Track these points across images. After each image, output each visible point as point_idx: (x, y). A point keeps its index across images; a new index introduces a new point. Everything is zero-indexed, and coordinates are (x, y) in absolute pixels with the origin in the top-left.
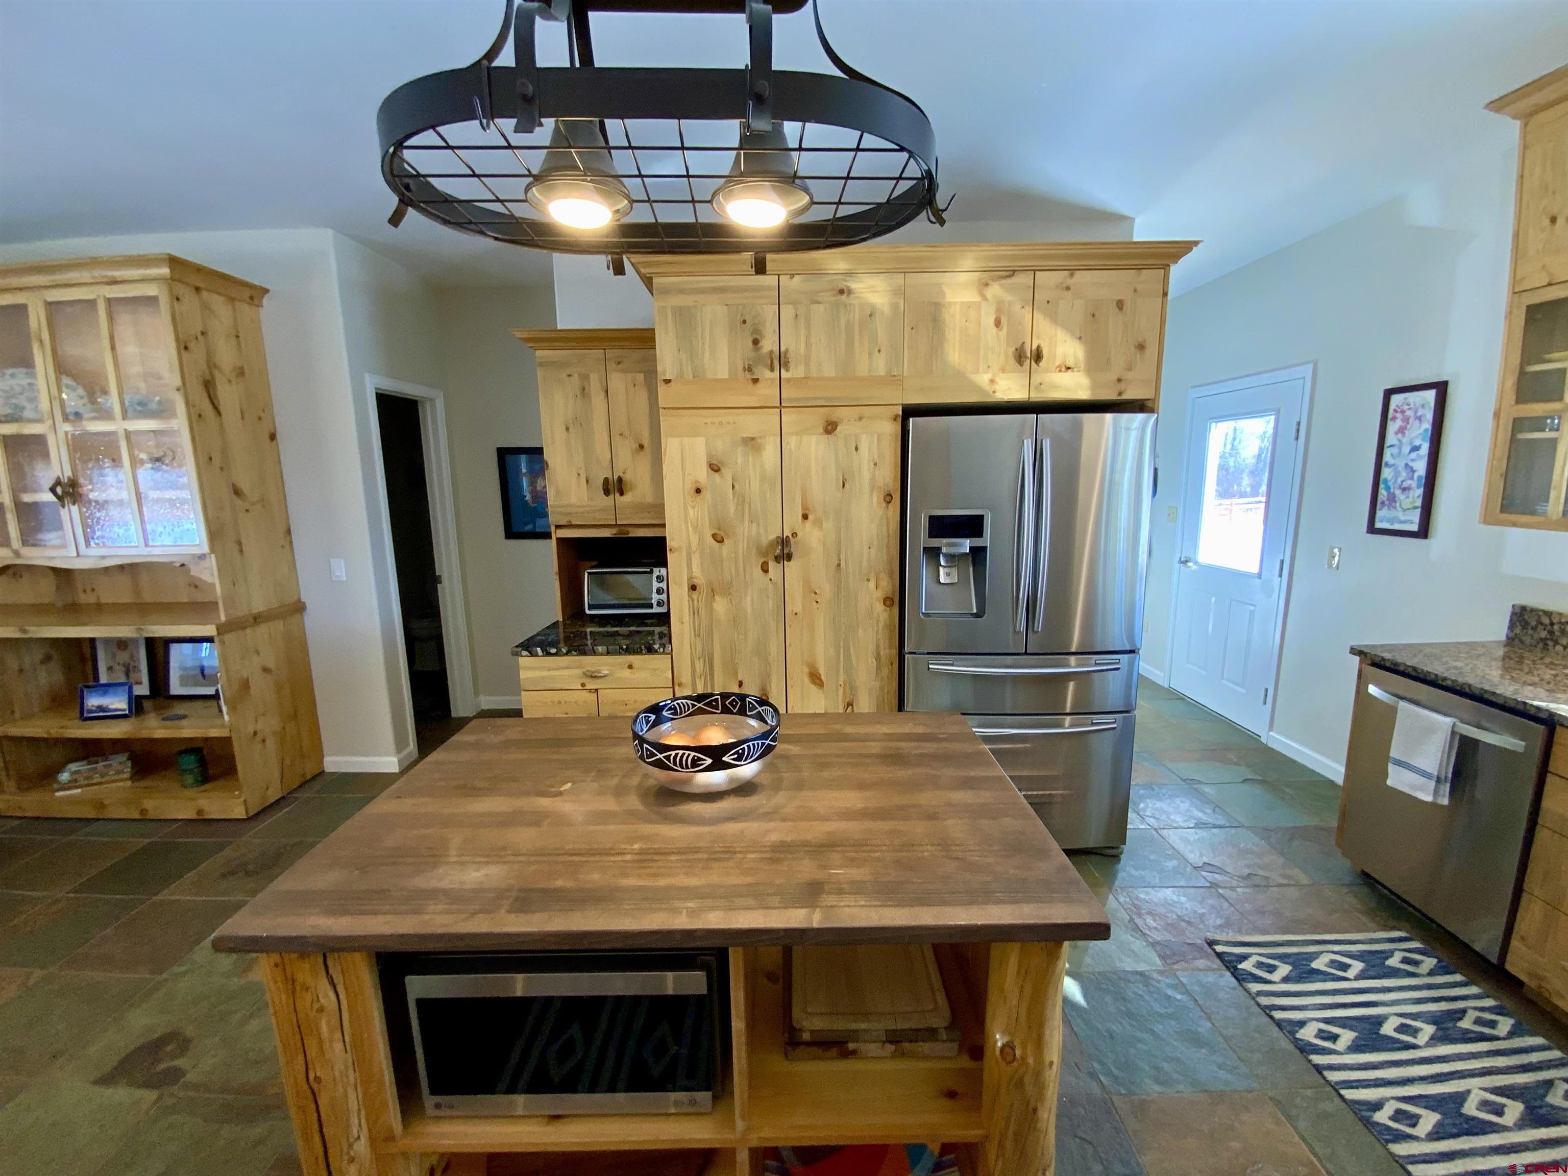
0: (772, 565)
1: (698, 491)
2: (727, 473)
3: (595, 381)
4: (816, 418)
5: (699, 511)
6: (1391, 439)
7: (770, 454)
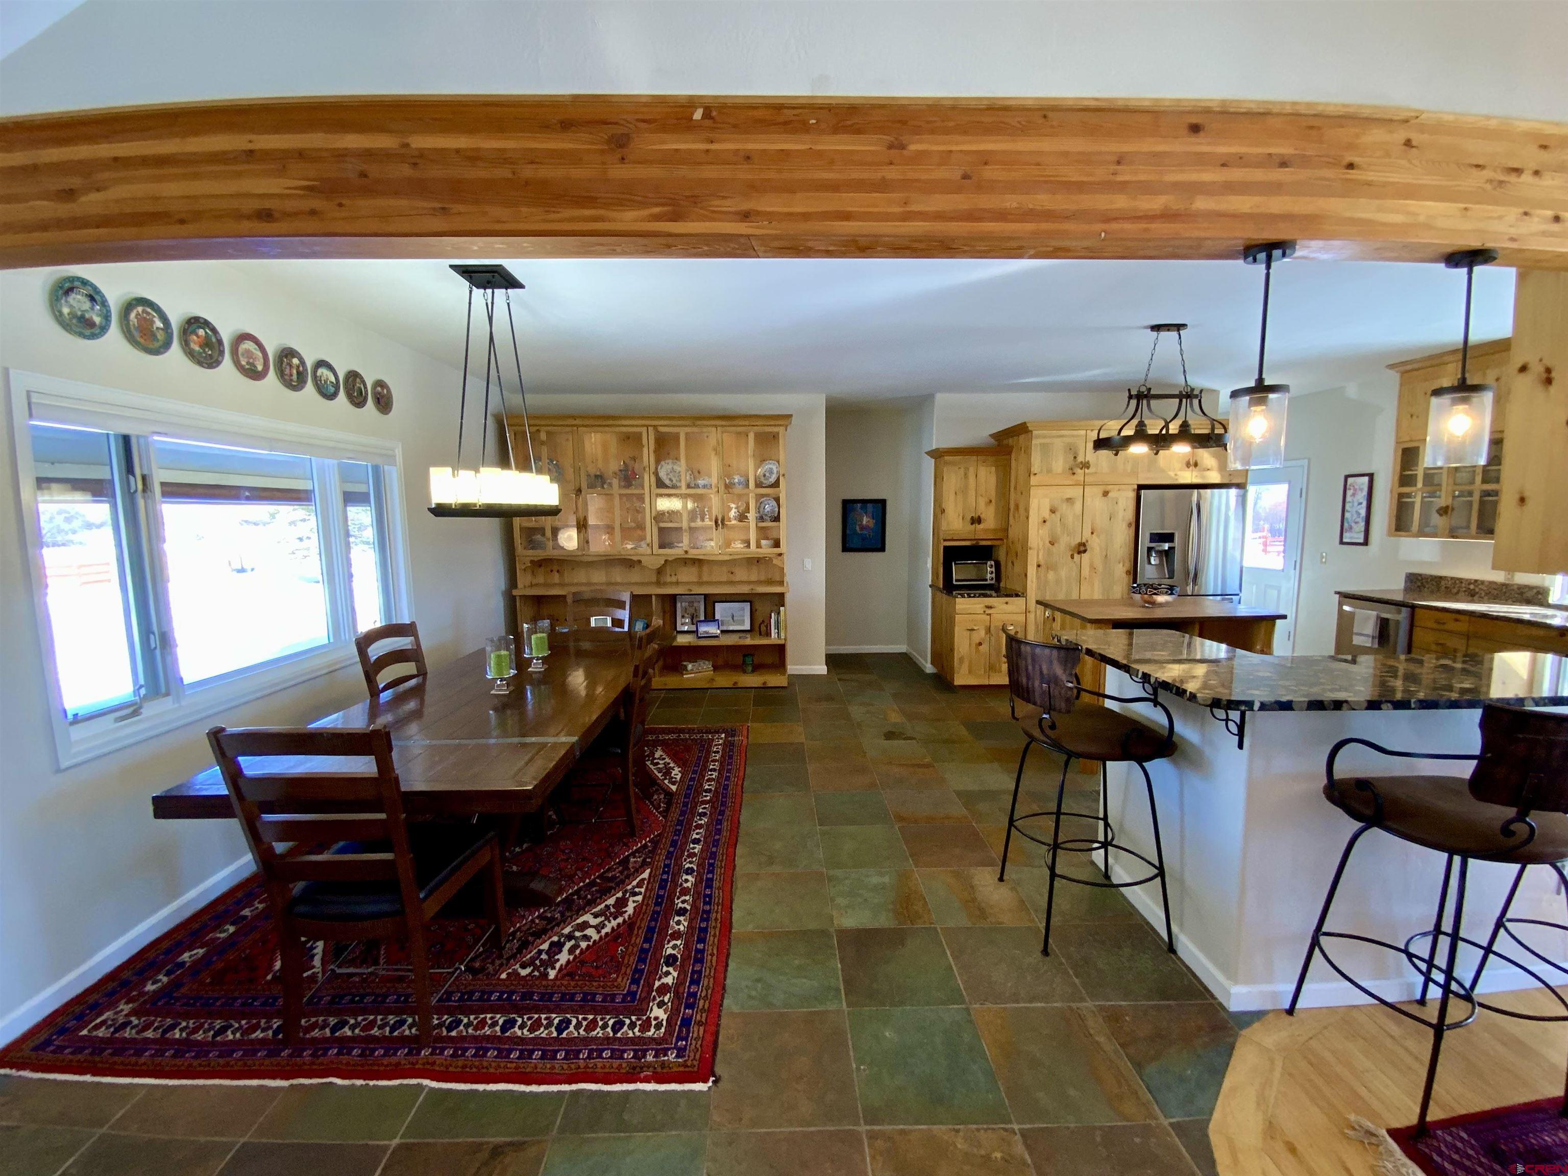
0: (1076, 556)
1: (1045, 522)
2: (1058, 514)
3: (972, 470)
4: (1099, 490)
5: (1044, 532)
6: (1348, 499)
7: (1078, 506)
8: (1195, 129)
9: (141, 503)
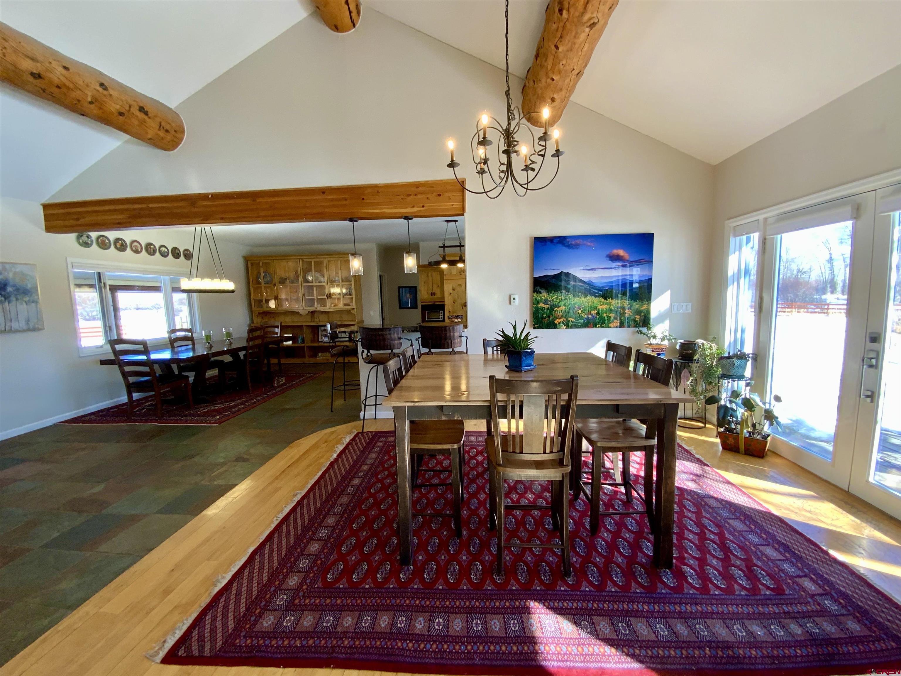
1: (450, 294)
2: (456, 291)
5: (451, 298)
8: (323, 193)
9: (103, 290)
